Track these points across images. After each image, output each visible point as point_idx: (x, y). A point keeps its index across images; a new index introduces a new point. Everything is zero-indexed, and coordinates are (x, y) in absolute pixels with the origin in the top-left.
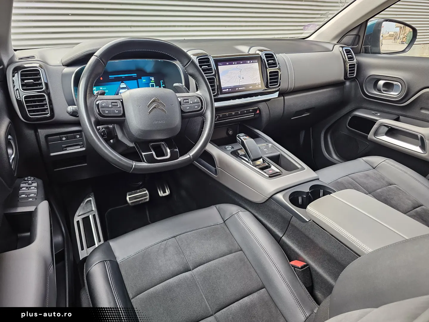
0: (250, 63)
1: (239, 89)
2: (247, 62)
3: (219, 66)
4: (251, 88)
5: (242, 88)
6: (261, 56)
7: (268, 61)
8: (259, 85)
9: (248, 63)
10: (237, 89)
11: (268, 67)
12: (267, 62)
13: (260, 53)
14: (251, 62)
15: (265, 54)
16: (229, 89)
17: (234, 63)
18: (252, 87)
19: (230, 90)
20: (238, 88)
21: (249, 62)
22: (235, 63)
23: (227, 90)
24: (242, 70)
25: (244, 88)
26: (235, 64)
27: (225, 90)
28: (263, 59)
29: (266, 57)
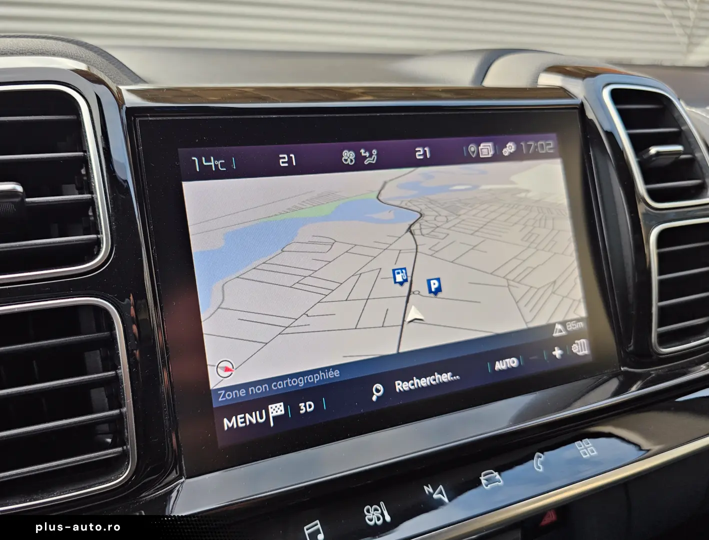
0: (498, 157)
1: (401, 386)
3: (186, 185)
4: (510, 370)
5: (424, 382)
7: (639, 144)
8: (572, 337)
9: (479, 160)
10: (378, 389)
11: (651, 193)
14: (506, 152)
15: (618, 96)
16: (291, 398)
17: (348, 156)
18: (513, 362)
19: (307, 407)
20: (388, 380)
21: (486, 149)
22: (359, 159)
23: (277, 409)
24: (429, 215)
25: (446, 377)
26: (359, 165)
27: (253, 418)
29: (628, 119)
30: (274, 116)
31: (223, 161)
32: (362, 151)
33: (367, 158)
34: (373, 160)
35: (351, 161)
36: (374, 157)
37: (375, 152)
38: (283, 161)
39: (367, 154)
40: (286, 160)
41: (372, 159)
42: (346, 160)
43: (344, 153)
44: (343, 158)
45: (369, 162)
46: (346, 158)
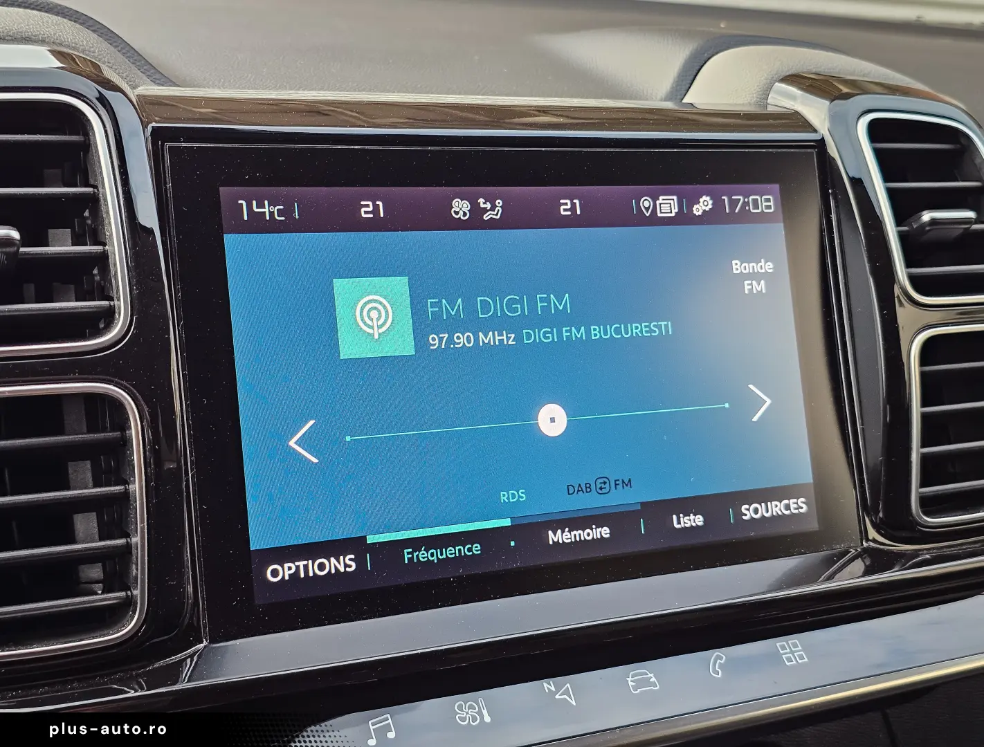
0: (684, 218)
2: (646, 202)
3: (228, 239)
6: (821, 143)
7: (904, 206)
8: (789, 486)
12: (899, 221)
13: (816, 111)
14: (698, 210)
17: (461, 208)
21: (668, 205)
22: (476, 211)
26: (475, 221)
28: (857, 183)
29: (890, 166)
30: (356, 147)
31: (282, 207)
32: (481, 200)
33: (488, 211)
34: (497, 215)
35: (465, 214)
36: (498, 210)
37: (499, 202)
38: (366, 211)
39: (488, 206)
40: (371, 209)
41: (495, 213)
42: (457, 213)
43: (454, 202)
44: (453, 210)
45: (491, 216)
46: (458, 210)
